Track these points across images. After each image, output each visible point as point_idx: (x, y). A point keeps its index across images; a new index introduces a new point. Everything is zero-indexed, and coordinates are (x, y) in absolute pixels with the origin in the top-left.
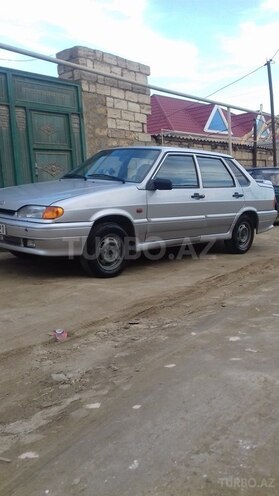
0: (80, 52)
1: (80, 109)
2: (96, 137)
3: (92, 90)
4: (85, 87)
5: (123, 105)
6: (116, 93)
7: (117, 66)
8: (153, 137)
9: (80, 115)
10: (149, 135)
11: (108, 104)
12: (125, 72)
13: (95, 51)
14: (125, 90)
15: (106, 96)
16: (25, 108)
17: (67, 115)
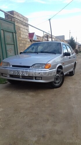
0: (14, 13)
1: (15, 31)
2: (19, 40)
3: (17, 25)
4: (16, 24)
5: (23, 30)
6: (22, 26)
7: (22, 18)
8: (30, 40)
9: (16, 33)
10: (29, 39)
11: (21, 30)
12: (24, 20)
13: (17, 13)
14: (24, 25)
15: (20, 27)
16: (3, 30)
17: (13, 33)
